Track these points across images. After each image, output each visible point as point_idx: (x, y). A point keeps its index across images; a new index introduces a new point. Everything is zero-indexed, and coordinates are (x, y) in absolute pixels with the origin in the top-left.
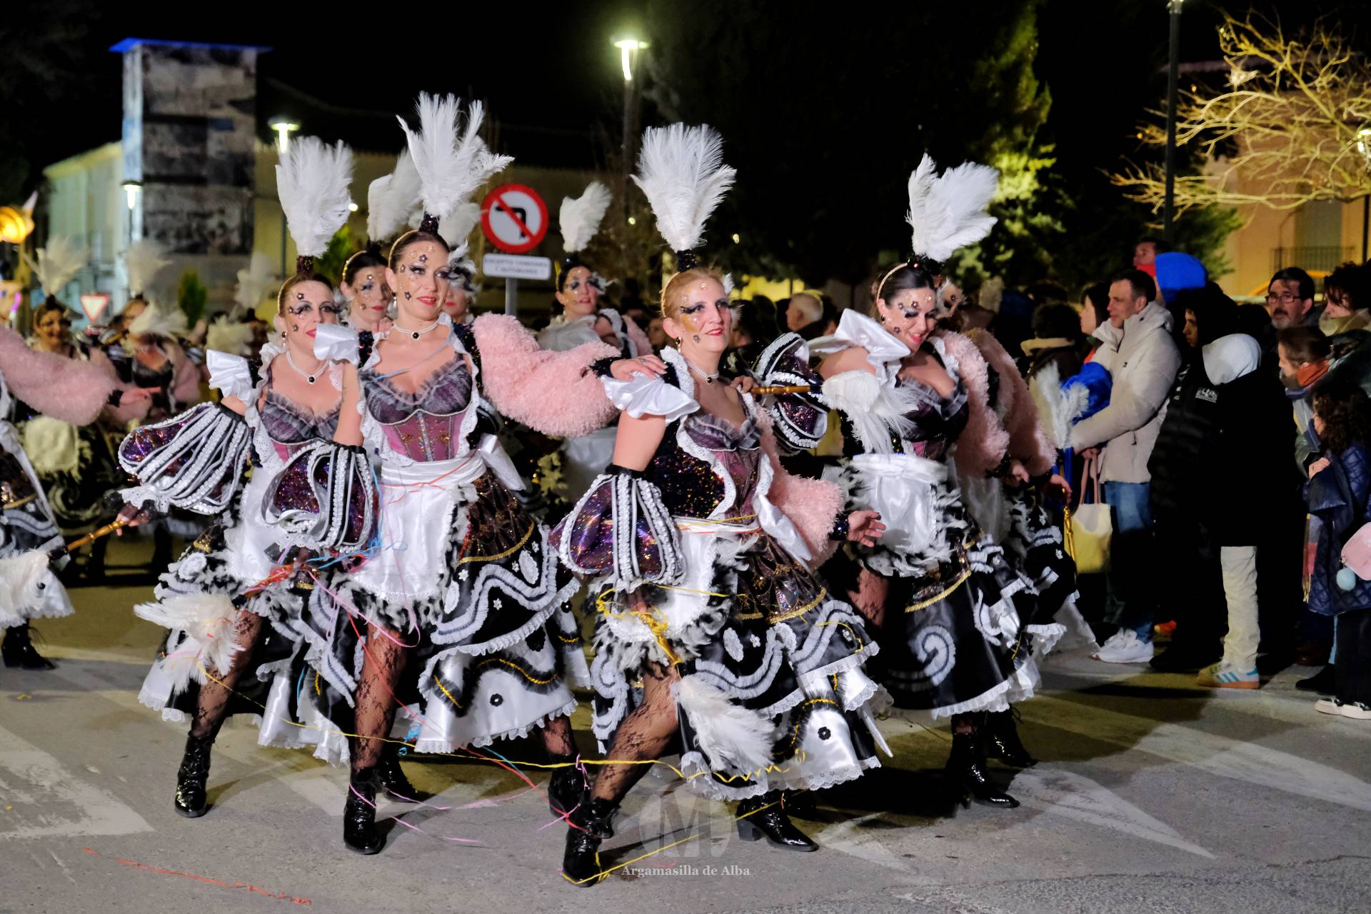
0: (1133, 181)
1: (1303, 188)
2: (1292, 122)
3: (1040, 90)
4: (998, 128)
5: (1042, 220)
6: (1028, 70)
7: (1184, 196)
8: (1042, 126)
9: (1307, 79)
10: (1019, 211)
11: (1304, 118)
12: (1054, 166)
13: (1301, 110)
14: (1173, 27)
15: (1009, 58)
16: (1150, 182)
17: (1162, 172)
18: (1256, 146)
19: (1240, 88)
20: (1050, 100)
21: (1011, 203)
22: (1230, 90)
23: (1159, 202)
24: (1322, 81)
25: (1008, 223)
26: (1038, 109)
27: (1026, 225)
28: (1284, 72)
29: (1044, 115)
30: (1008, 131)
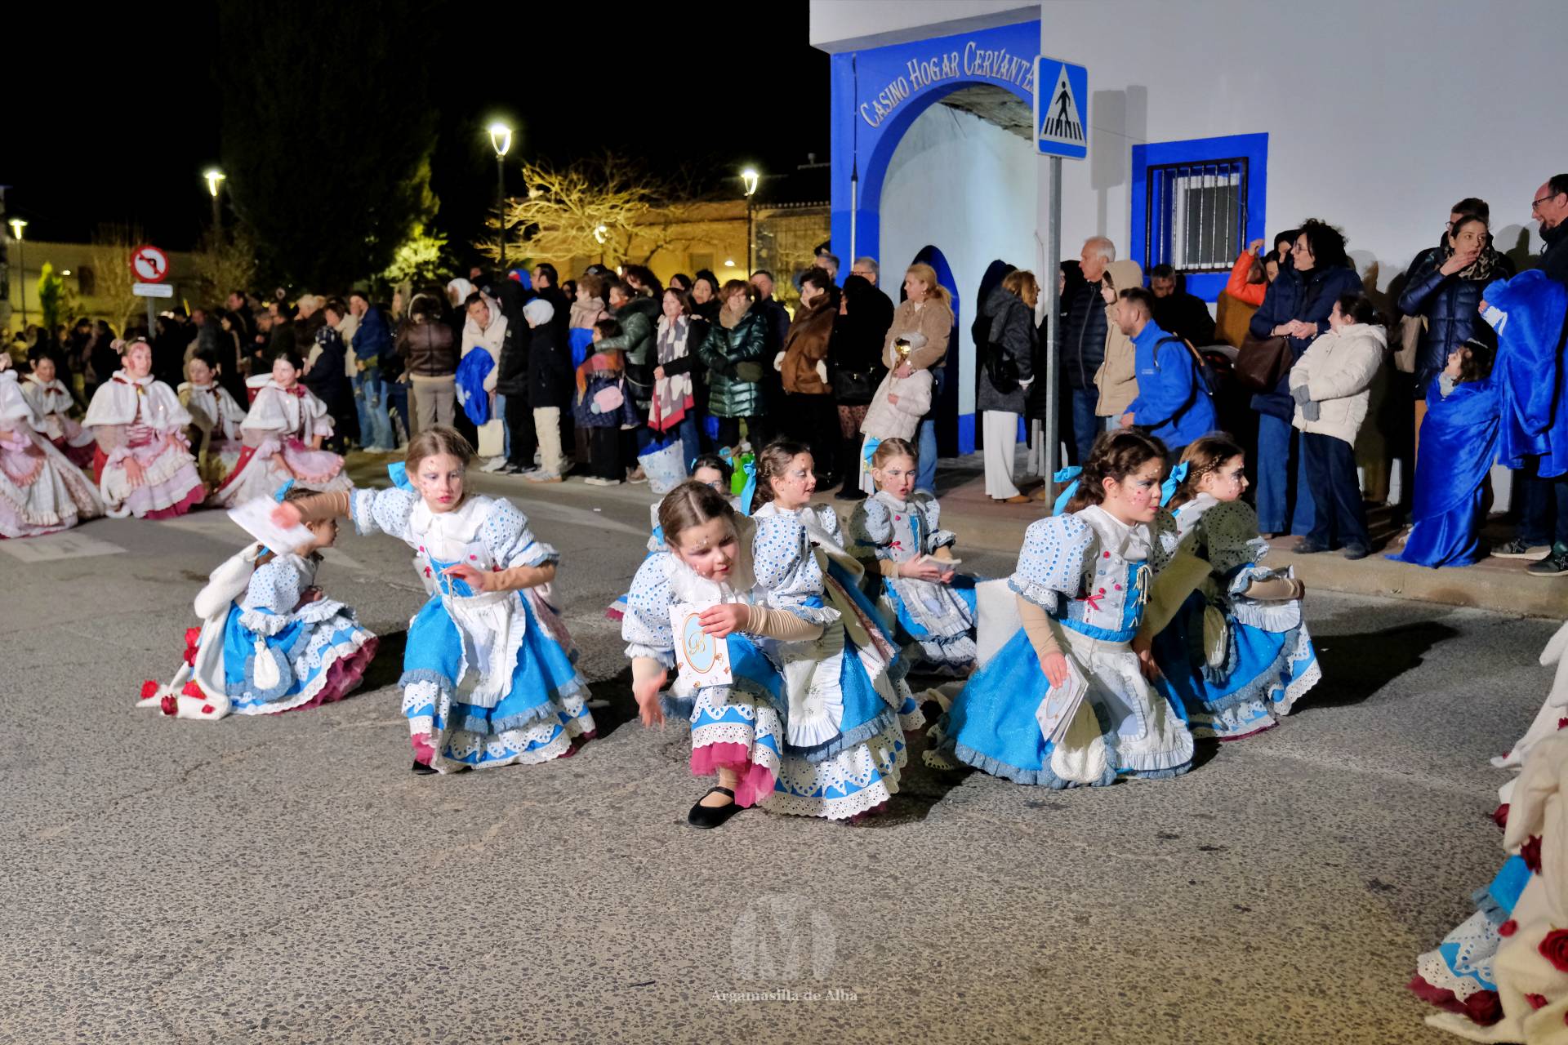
0: (485, 247)
1: (569, 251)
2: (560, 217)
3: (434, 197)
4: (412, 216)
5: (443, 271)
6: (427, 187)
7: (511, 254)
8: (436, 216)
9: (568, 196)
10: (431, 267)
11: (566, 215)
12: (447, 245)
13: (566, 211)
14: (500, 167)
15: (416, 180)
16: (493, 247)
17: (499, 240)
18: (546, 229)
19: (535, 199)
20: (438, 201)
21: (427, 263)
22: (530, 200)
23: (498, 257)
24: (575, 196)
25: (425, 273)
26: (434, 205)
27: (435, 274)
28: (556, 193)
29: (436, 210)
30: (418, 219)
